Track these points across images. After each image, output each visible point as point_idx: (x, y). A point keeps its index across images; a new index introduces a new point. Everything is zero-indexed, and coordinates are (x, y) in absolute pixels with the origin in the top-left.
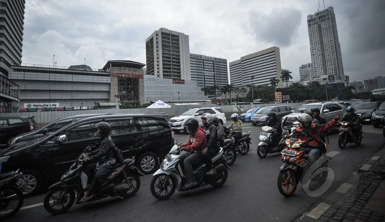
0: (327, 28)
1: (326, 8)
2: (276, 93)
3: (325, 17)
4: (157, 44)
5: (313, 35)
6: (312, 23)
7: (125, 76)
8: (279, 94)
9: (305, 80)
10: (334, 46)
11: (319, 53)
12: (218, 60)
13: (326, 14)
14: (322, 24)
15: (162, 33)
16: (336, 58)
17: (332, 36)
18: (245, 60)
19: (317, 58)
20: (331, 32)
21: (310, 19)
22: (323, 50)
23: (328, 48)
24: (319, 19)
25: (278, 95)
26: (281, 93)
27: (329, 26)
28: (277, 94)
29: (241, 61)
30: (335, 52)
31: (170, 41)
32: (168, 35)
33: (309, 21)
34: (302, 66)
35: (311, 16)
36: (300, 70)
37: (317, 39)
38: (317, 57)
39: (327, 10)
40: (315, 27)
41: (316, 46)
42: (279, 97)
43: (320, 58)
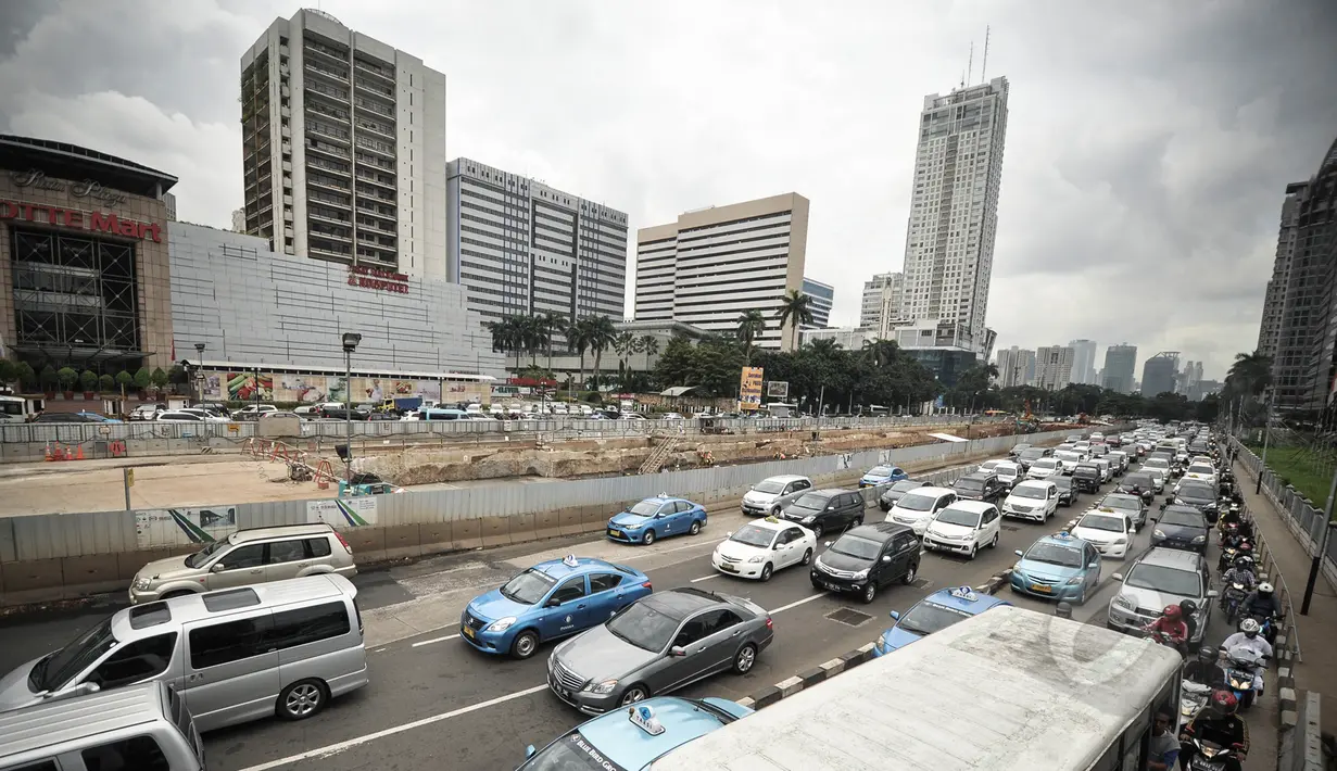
0: (972, 156)
1: (988, 82)
2: (746, 370)
3: (978, 113)
4: (285, 89)
5: (926, 175)
6: (933, 125)
7: (53, 224)
8: (756, 376)
9: (870, 329)
10: (979, 224)
11: (931, 241)
12: (594, 211)
13: (980, 102)
14: (963, 136)
15: (310, 38)
16: (975, 266)
17: (980, 189)
18: (691, 229)
19: (920, 258)
20: (982, 175)
21: (931, 112)
22: (943, 233)
23: (960, 230)
24: (959, 117)
25: (752, 380)
26: (761, 371)
27: (981, 150)
28: (751, 376)
29: (680, 232)
30: (977, 246)
31: (351, 81)
32: (343, 51)
33: (926, 118)
34: (875, 277)
35: (936, 102)
36: (867, 291)
37: (935, 192)
38: (923, 255)
39: (989, 90)
40: (939, 143)
41: (927, 214)
42: (753, 387)
43: (930, 259)
